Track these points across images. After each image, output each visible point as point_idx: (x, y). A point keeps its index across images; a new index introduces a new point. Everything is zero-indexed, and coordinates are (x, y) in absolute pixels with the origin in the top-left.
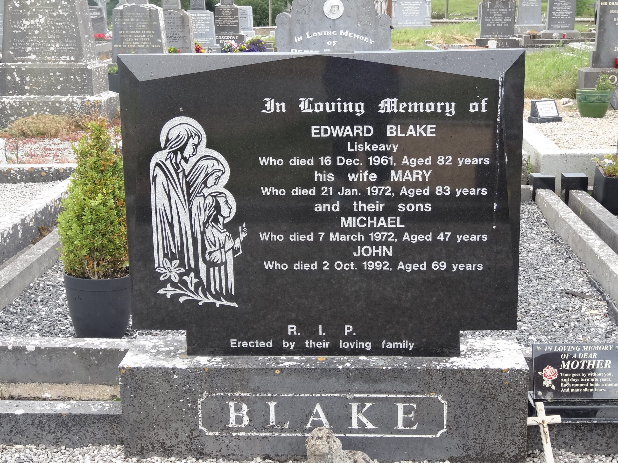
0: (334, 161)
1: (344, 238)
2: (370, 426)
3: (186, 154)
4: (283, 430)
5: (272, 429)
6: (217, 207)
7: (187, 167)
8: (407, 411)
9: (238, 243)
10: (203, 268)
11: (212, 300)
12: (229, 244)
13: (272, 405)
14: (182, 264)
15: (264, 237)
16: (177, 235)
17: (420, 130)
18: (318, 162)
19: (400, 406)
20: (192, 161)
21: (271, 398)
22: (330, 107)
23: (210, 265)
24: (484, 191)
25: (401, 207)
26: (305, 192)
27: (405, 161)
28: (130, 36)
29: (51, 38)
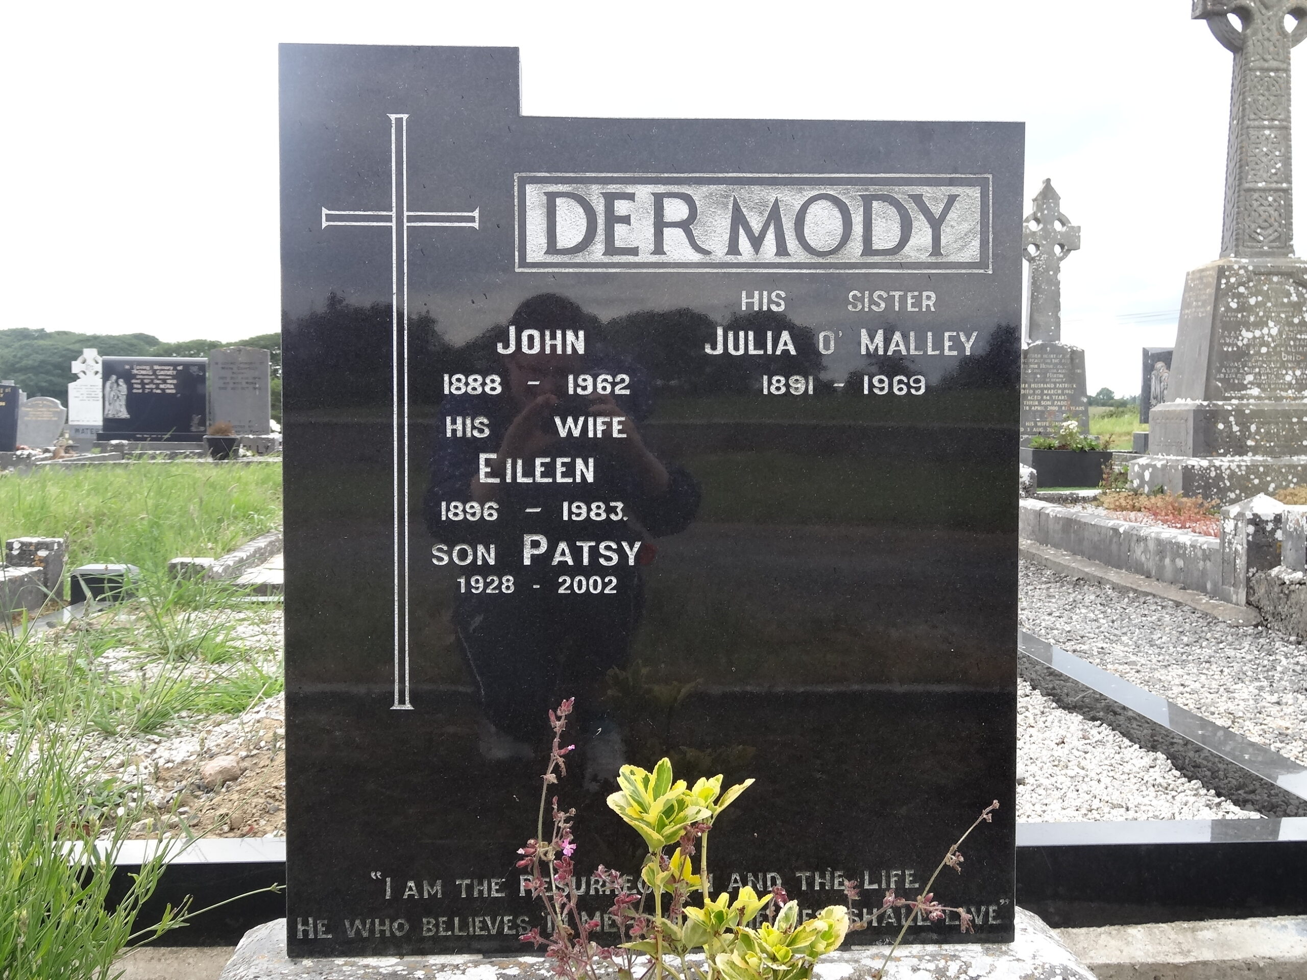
28: (1037, 392)
29: (1288, 361)
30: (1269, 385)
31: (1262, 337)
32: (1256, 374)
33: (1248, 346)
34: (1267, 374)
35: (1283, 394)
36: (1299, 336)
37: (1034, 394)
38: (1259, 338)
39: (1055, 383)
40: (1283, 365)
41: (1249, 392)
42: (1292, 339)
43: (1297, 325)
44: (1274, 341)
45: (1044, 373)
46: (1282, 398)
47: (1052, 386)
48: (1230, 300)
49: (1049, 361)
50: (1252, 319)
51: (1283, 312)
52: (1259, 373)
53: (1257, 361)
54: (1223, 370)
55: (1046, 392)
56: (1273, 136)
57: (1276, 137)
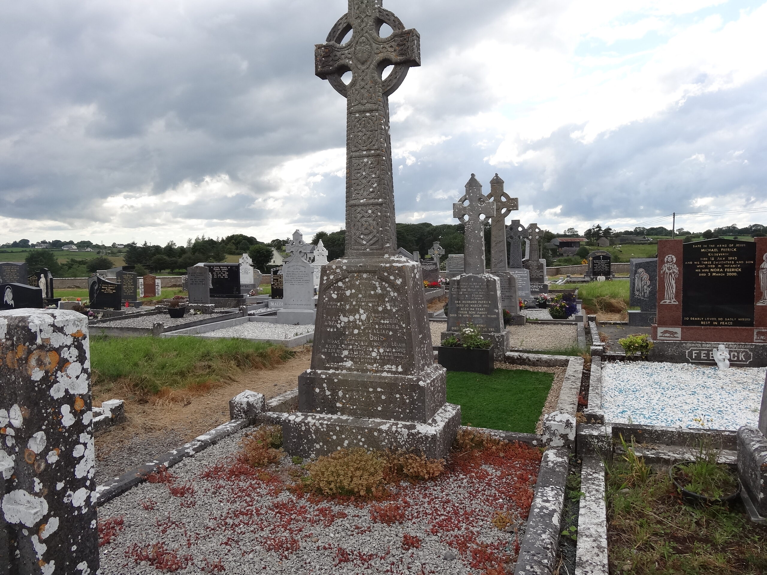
28: (466, 306)
29: (373, 341)
30: (360, 359)
31: (355, 321)
32: (350, 350)
33: (344, 328)
34: (358, 350)
35: (369, 367)
36: (382, 321)
37: (464, 306)
38: (351, 322)
39: (477, 300)
40: (370, 344)
41: (344, 364)
42: (377, 323)
43: (381, 312)
44: (363, 325)
45: (470, 294)
46: (367, 370)
47: (476, 302)
48: (332, 292)
49: (473, 287)
50: (348, 307)
51: (371, 302)
52: (352, 349)
53: (351, 340)
54: (327, 346)
55: (472, 306)
56: (370, 163)
57: (371, 164)
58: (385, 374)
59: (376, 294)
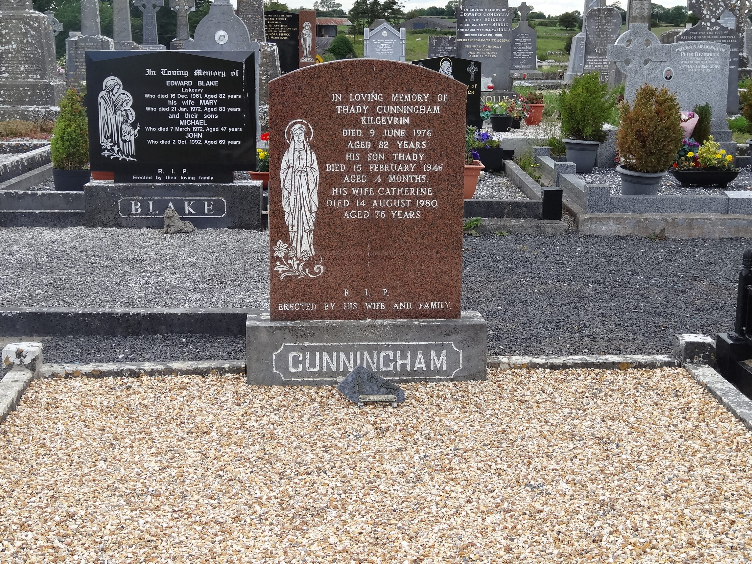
0: (176, 96)
1: (181, 129)
2: (193, 212)
3: (114, 93)
4: (155, 215)
5: (151, 214)
6: (127, 116)
7: (114, 98)
8: (209, 205)
9: (136, 132)
10: (121, 143)
11: (125, 158)
12: (132, 132)
13: (151, 203)
14: (112, 141)
15: (147, 129)
16: (110, 128)
17: (211, 83)
18: (169, 96)
19: (206, 203)
20: (116, 95)
21: (150, 200)
22: (174, 73)
23: (124, 141)
24: (239, 109)
25: (205, 116)
26: (164, 109)
27: (206, 96)
29: (21, 61)
30: (13, 72)
32: (6, 67)
33: (2, 53)
34: (12, 67)
35: (19, 76)
36: (26, 49)
38: (7, 50)
40: (19, 63)
41: (3, 75)
42: (23, 50)
43: (25, 43)
44: (14, 51)
46: (18, 78)
49: (89, 47)
50: (4, 40)
51: (19, 37)
52: (8, 67)
53: (7, 61)
58: (29, 80)
59: (22, 32)
